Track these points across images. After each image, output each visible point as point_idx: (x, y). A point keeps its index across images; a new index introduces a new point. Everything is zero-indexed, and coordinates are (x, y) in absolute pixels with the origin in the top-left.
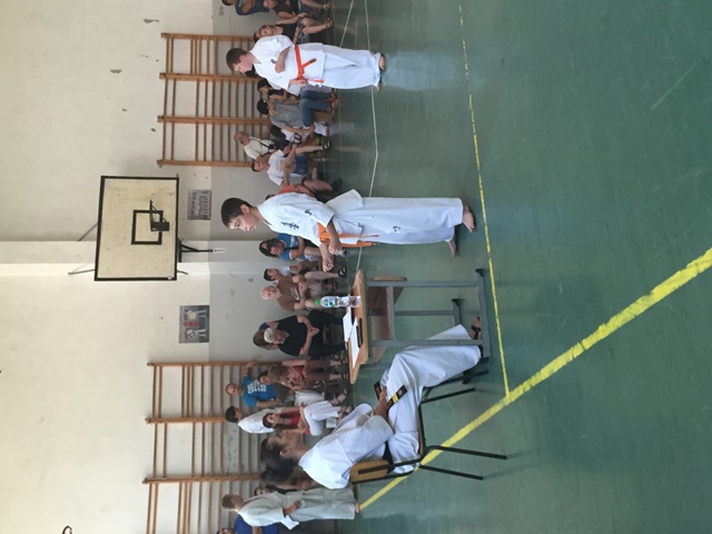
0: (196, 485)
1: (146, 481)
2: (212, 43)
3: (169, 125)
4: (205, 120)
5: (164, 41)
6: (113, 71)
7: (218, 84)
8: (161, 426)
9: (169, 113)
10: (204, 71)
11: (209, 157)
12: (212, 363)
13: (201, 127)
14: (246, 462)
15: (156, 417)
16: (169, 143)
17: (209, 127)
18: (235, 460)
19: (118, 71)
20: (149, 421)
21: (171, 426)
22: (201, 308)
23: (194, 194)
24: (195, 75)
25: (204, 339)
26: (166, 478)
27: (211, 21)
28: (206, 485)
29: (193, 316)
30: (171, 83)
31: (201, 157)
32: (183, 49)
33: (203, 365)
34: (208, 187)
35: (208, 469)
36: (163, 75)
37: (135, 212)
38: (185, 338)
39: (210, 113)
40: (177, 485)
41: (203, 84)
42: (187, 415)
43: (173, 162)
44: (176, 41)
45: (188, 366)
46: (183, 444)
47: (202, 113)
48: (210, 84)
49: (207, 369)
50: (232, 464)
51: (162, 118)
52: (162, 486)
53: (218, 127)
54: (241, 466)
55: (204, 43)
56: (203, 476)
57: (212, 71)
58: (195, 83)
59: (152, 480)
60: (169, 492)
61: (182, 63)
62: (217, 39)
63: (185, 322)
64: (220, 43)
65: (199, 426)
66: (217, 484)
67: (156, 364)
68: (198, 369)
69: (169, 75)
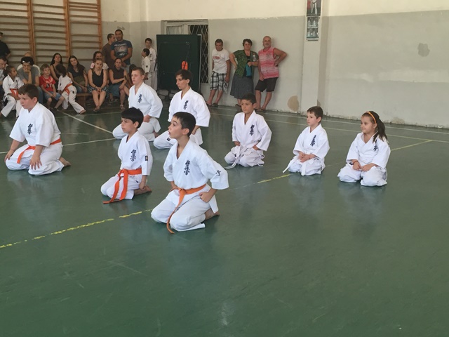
2: (96, 20)
4: (31, 11)
7: (63, 23)
10: (73, 13)
13: (25, 8)
17: (25, 14)
24: (68, 5)
27: (113, 20)
39: (37, 15)
41: (61, 11)
47: (37, 9)
48: (62, 17)
53: (26, 21)
55: (96, 14)
57: (73, 19)
58: (62, 5)
62: (99, 24)
64: (97, 26)
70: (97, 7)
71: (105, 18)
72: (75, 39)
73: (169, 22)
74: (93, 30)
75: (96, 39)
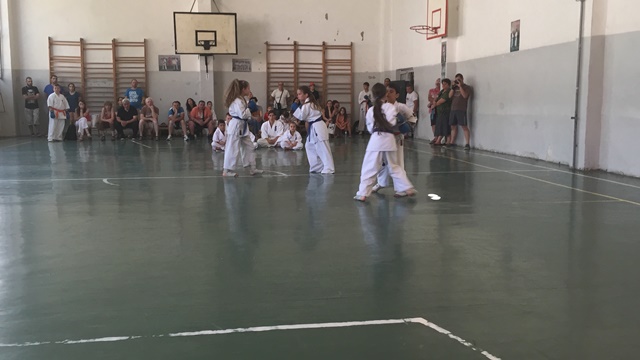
0: (79, 65)
1: (82, 40)
2: (349, 72)
3: (292, 48)
4: (296, 68)
5: (349, 44)
6: (327, 15)
8: (111, 47)
9: (301, 48)
10: (329, 67)
11: (272, 71)
12: (147, 73)
13: (292, 66)
14: (93, 90)
15: (116, 44)
16: (281, 48)
17: (292, 71)
18: (93, 85)
19: (327, 18)
20: (114, 41)
21: (111, 52)
23: (249, 62)
24: (326, 62)
25: (161, 69)
26: (84, 50)
27: (363, 71)
28: (80, 70)
29: (174, 62)
30: (321, 48)
31: (272, 66)
32: (345, 55)
33: (146, 68)
34: (253, 70)
35: (89, 71)
36: (324, 43)
37: (215, 32)
38: (161, 58)
39: (301, 71)
40: (79, 55)
41: (321, 67)
42: (116, 60)
43: (268, 50)
44: (349, 51)
45: (145, 60)
46: (102, 58)
47: (301, 66)
48: (321, 71)
49: (143, 70)
50: (91, 84)
51: (295, 44)
52: (79, 48)
53: (293, 75)
54: (90, 88)
55: (349, 68)
56: (84, 68)
57: (329, 72)
58: (321, 62)
59: (83, 43)
60: (76, 52)
61: (333, 55)
62: (352, 75)
63: (170, 59)
64: (349, 77)
65: (112, 66)
67: (145, 43)
68: (143, 65)
69: (325, 47)
70: (351, 62)
71: (358, 69)
72: (330, 87)
73: (402, 70)
74: (347, 80)
75: (348, 87)
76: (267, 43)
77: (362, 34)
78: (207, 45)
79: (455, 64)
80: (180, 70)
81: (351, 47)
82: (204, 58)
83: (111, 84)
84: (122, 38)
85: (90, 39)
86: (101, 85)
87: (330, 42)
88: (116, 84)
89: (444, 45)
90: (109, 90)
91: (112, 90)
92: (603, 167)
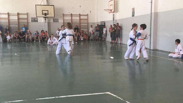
0: (7, 20)
1: (8, 13)
3: (71, 15)
6: (80, 6)
8: (17, 15)
9: (73, 15)
13: (71, 21)
14: (12, 28)
15: (18, 14)
16: (67, 15)
20: (18, 13)
21: (17, 16)
22: (37, 21)
23: (58, 20)
24: (80, 19)
25: (32, 21)
26: (9, 16)
27: (91, 22)
28: (8, 22)
29: (36, 19)
30: (79, 15)
31: (65, 21)
32: (86, 17)
33: (27, 21)
34: (59, 22)
36: (80, 14)
37: (48, 11)
38: (32, 18)
40: (7, 17)
41: (79, 21)
42: (19, 19)
43: (64, 16)
44: (87, 16)
46: (14, 18)
47: (73, 21)
49: (27, 22)
50: (11, 26)
51: (71, 14)
52: (7, 15)
55: (87, 21)
56: (9, 21)
57: (81, 22)
60: (6, 16)
61: (82, 17)
62: (88, 23)
64: (87, 24)
65: (17, 21)
66: (8, 23)
67: (27, 14)
68: (27, 20)
69: (80, 15)
70: (87, 19)
71: (89, 22)
72: (81, 26)
73: (102, 22)
74: (86, 25)
75: (87, 26)
76: (63, 14)
77: (90, 11)
78: (45, 14)
79: (117, 20)
80: (37, 22)
81: (87, 15)
82: (45, 18)
83: (17, 26)
84: (20, 12)
85: (10, 13)
86: (14, 26)
87: (81, 14)
88: (19, 26)
89: (114, 15)
90: (16, 28)
91: (17, 28)
92: (158, 49)
